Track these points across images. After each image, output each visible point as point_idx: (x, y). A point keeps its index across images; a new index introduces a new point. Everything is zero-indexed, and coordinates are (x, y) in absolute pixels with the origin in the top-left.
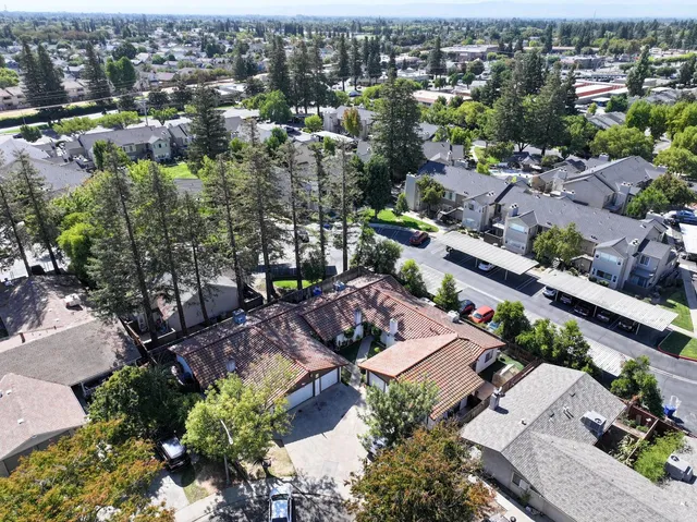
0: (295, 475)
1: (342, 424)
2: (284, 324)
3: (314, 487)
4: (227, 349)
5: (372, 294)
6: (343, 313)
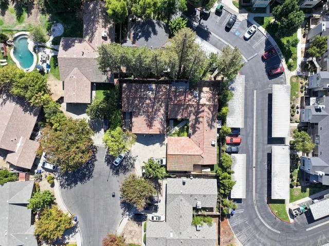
0: (129, 151)
1: (151, 146)
2: (160, 103)
3: (131, 158)
4: (136, 102)
5: (201, 110)
6: (183, 111)
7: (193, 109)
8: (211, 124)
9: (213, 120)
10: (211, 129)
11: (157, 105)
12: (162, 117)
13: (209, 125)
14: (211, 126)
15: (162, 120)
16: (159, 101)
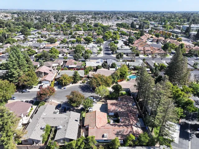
6: (125, 119)
7: (127, 123)
8: (119, 134)
9: (122, 136)
10: (116, 134)
11: (125, 108)
12: (118, 110)
13: (118, 132)
14: (117, 134)
15: (116, 110)
16: (128, 108)
